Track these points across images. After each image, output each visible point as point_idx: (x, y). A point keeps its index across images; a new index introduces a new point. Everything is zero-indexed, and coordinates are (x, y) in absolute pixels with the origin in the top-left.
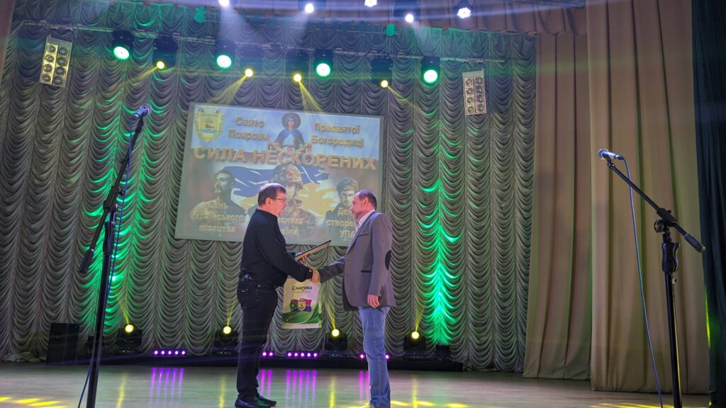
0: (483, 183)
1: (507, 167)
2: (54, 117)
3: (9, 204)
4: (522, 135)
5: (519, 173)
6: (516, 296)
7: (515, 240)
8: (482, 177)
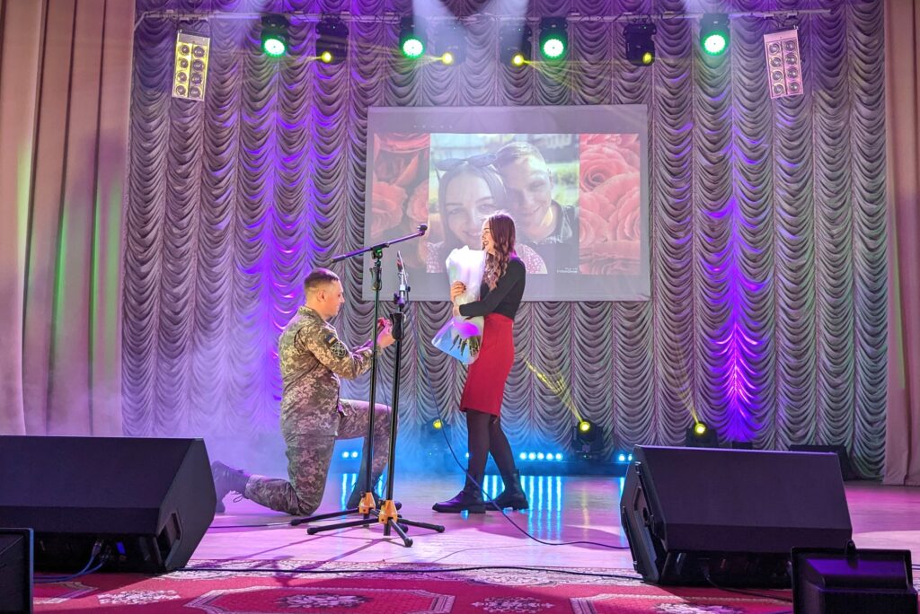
0: (802, 199)
1: (839, 173)
2: (190, 141)
3: (143, 263)
4: (863, 120)
5: (860, 179)
6: (855, 367)
7: (854, 283)
8: (800, 190)
